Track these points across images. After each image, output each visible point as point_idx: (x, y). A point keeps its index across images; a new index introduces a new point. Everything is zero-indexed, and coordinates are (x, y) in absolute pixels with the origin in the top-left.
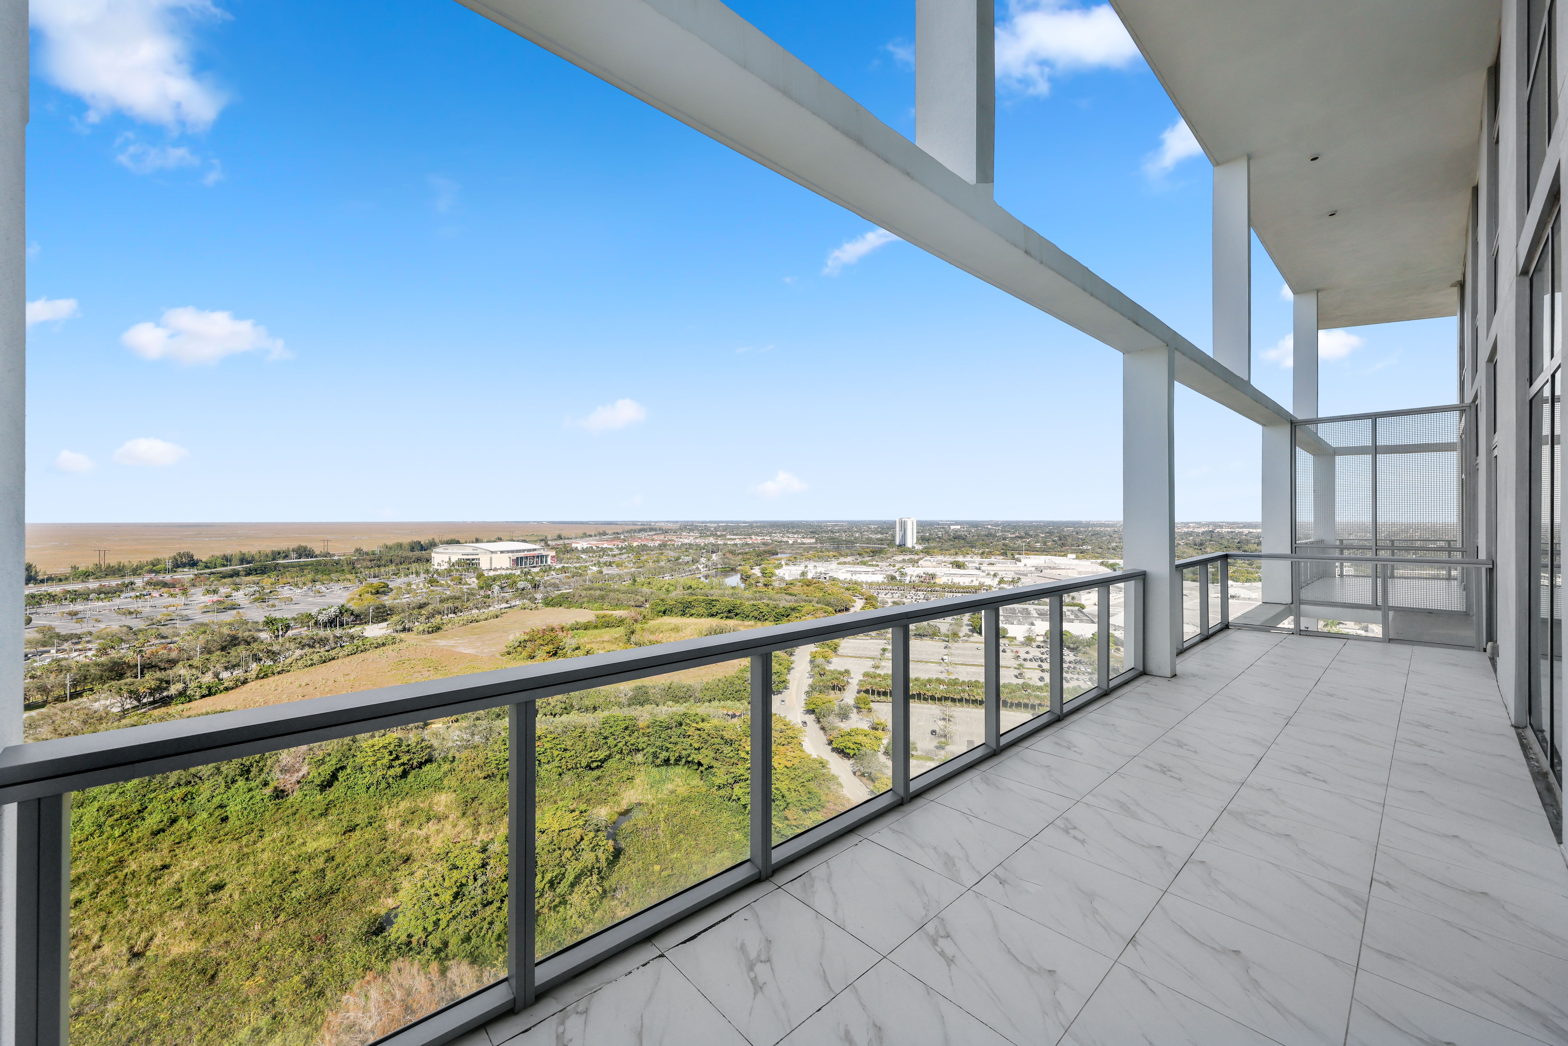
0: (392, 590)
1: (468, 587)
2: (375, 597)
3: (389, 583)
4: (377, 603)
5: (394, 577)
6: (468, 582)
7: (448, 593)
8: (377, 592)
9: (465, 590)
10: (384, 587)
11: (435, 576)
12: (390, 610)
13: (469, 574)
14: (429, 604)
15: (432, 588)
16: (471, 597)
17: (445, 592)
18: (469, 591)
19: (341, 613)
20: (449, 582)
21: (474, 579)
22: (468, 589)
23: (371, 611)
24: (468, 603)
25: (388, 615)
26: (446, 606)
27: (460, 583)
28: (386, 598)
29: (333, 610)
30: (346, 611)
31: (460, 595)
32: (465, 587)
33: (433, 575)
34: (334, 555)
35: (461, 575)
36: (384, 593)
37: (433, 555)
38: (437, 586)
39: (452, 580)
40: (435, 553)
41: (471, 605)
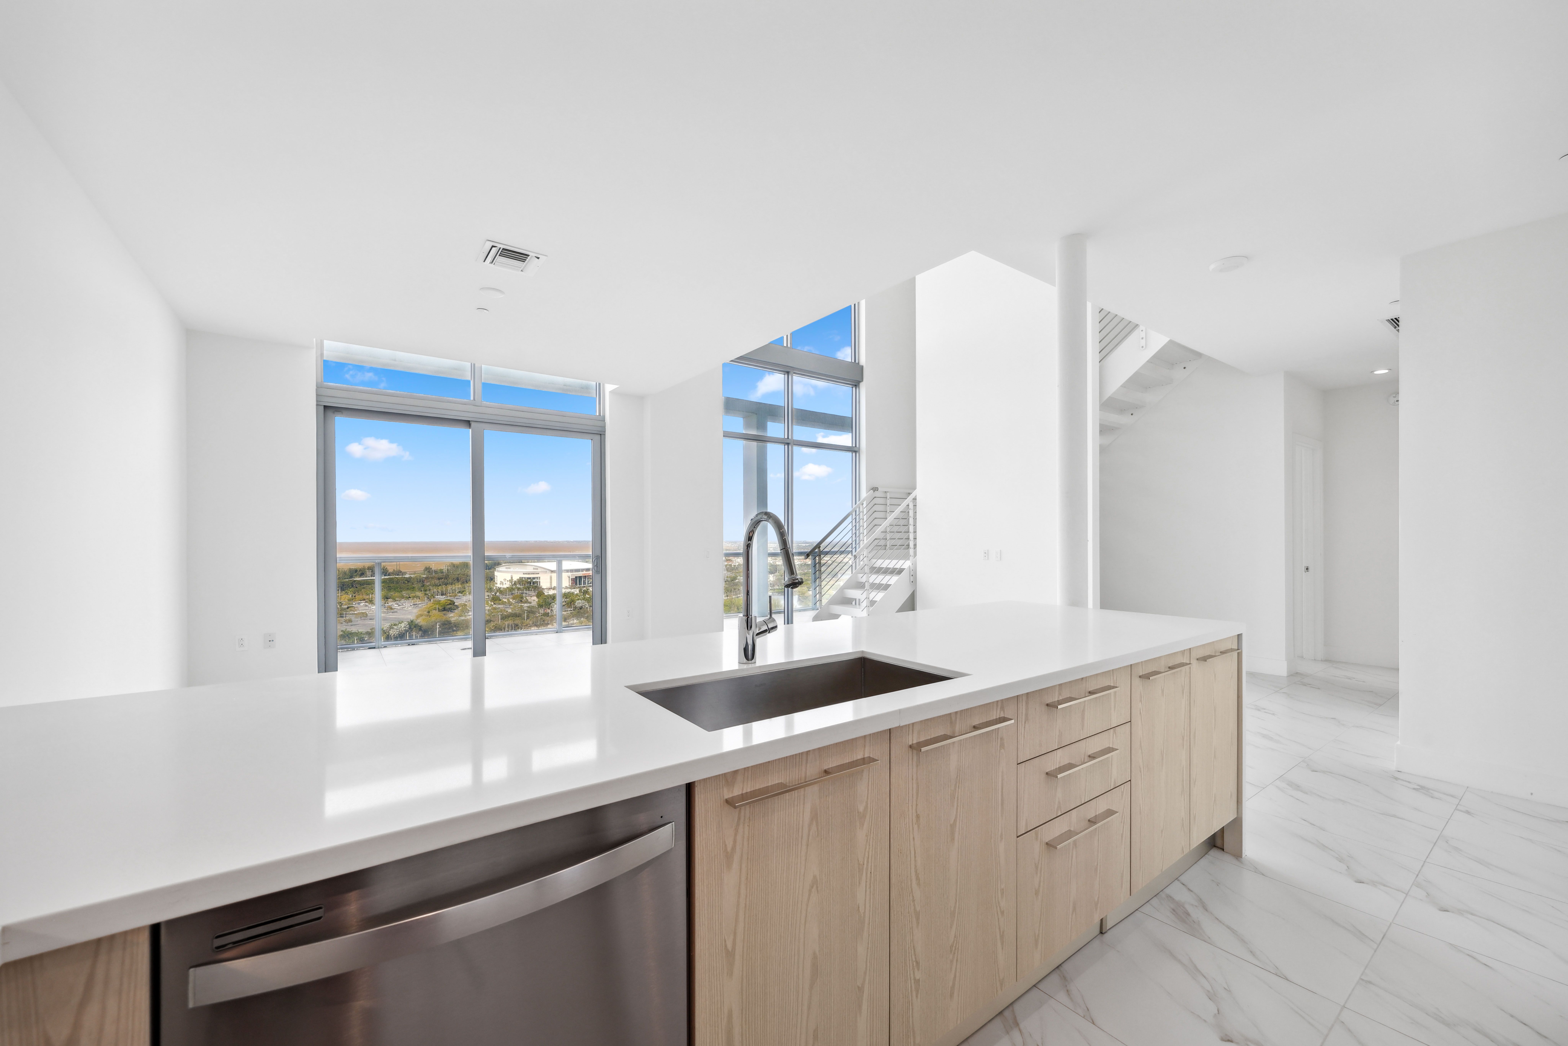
0: (457, 607)
1: (529, 605)
2: (441, 614)
3: (455, 600)
4: (444, 618)
5: (460, 594)
6: (529, 601)
7: (510, 611)
8: (444, 609)
9: (525, 608)
10: (450, 604)
11: (498, 594)
12: (455, 626)
13: (530, 593)
14: (491, 621)
15: (494, 606)
16: (531, 615)
17: (507, 610)
18: (529, 609)
19: (410, 628)
20: (511, 600)
21: (535, 598)
22: (528, 607)
23: (438, 626)
24: (528, 620)
25: (454, 631)
26: (507, 623)
27: (521, 601)
28: (452, 615)
29: (403, 625)
30: (415, 627)
31: (521, 612)
32: (526, 605)
33: (496, 593)
34: (405, 573)
35: (522, 593)
36: (451, 610)
37: (496, 573)
38: (499, 604)
39: (513, 599)
40: (498, 571)
41: (531, 622)
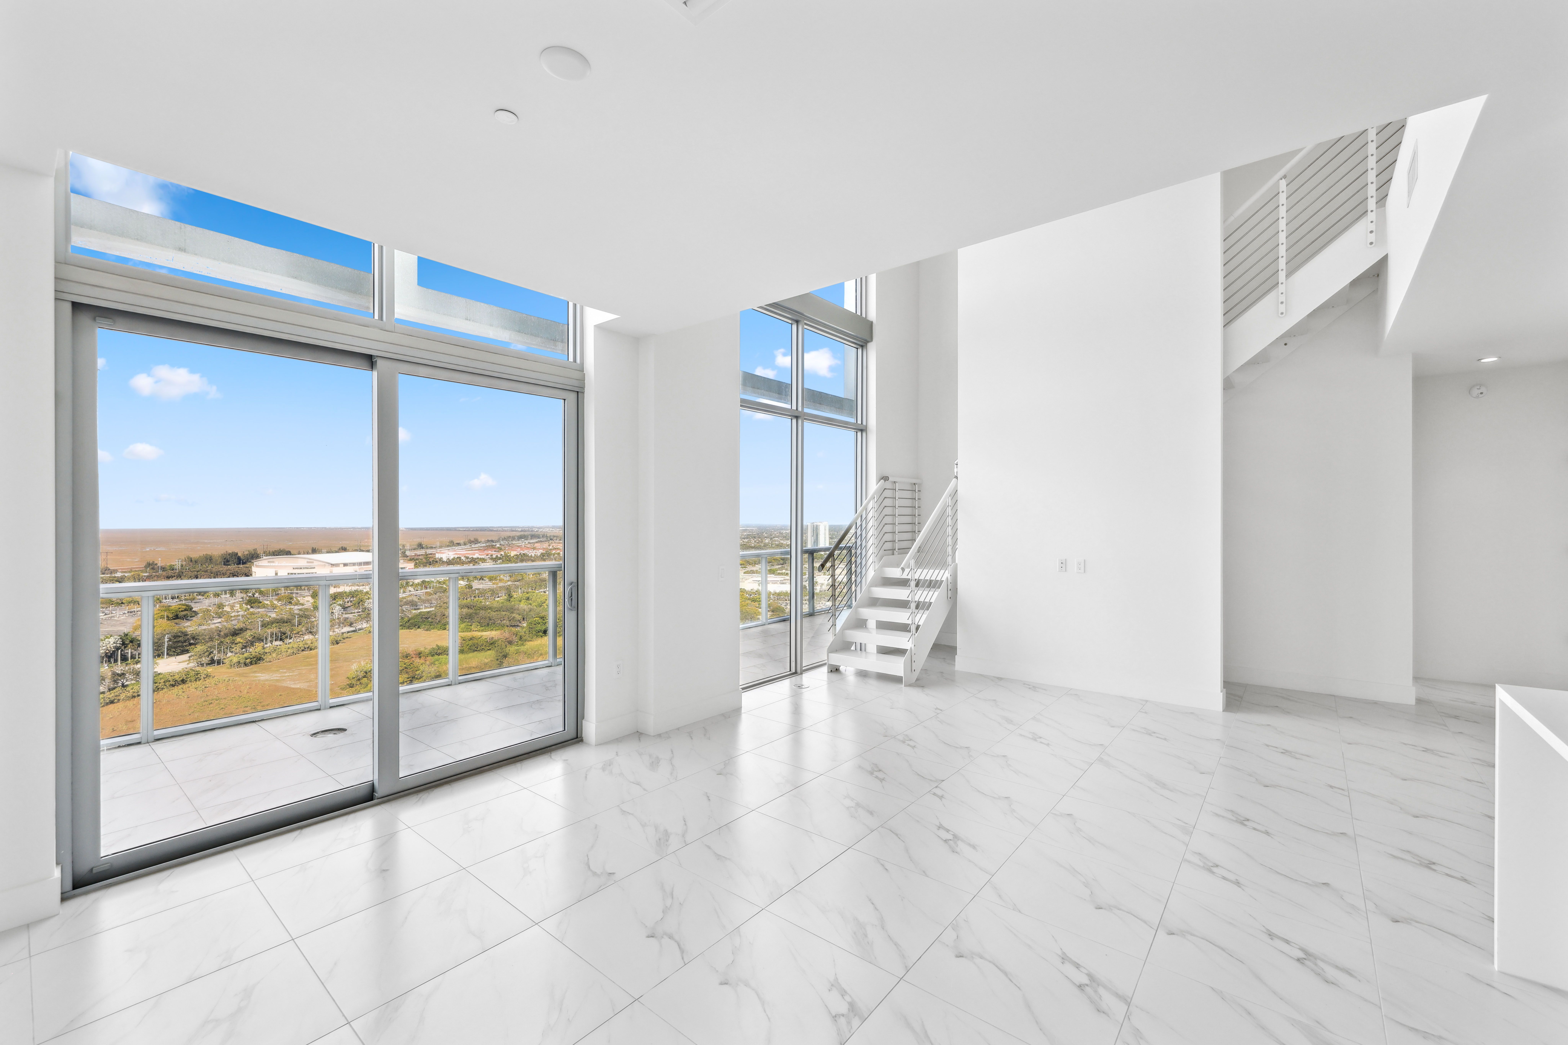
0: (196, 613)
1: (300, 607)
2: (172, 623)
3: (193, 605)
4: (176, 629)
5: (200, 597)
6: (301, 602)
7: (273, 615)
8: (177, 617)
9: (296, 612)
10: (185, 610)
11: (257, 595)
12: (193, 638)
13: (302, 592)
14: (247, 629)
15: (252, 610)
16: (304, 620)
17: (269, 614)
18: (301, 613)
19: (123, 644)
20: (275, 602)
21: (310, 599)
22: (300, 610)
23: (166, 640)
24: (300, 627)
25: (191, 644)
26: (269, 631)
27: (290, 603)
28: (188, 624)
29: (112, 640)
30: (131, 642)
31: (290, 617)
32: (296, 607)
33: (253, 595)
34: (116, 571)
35: (292, 593)
36: (185, 618)
37: (254, 569)
38: (259, 607)
39: (279, 600)
40: (257, 566)
41: (303, 629)
